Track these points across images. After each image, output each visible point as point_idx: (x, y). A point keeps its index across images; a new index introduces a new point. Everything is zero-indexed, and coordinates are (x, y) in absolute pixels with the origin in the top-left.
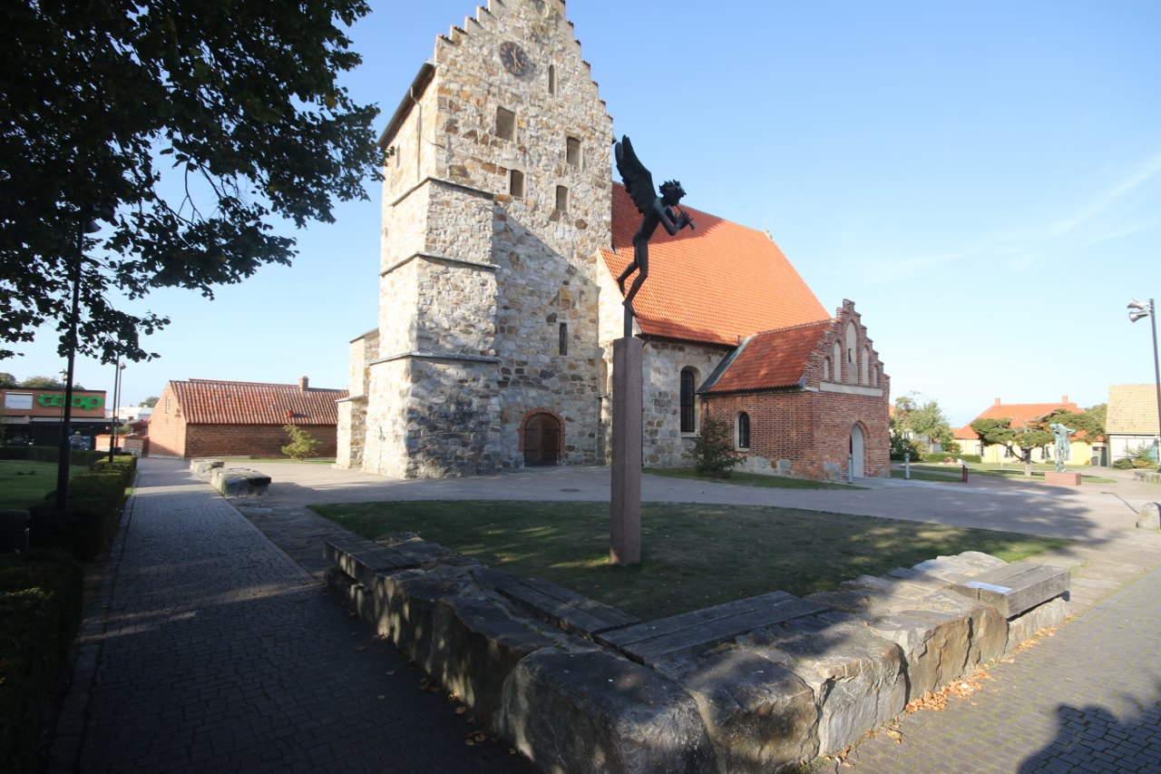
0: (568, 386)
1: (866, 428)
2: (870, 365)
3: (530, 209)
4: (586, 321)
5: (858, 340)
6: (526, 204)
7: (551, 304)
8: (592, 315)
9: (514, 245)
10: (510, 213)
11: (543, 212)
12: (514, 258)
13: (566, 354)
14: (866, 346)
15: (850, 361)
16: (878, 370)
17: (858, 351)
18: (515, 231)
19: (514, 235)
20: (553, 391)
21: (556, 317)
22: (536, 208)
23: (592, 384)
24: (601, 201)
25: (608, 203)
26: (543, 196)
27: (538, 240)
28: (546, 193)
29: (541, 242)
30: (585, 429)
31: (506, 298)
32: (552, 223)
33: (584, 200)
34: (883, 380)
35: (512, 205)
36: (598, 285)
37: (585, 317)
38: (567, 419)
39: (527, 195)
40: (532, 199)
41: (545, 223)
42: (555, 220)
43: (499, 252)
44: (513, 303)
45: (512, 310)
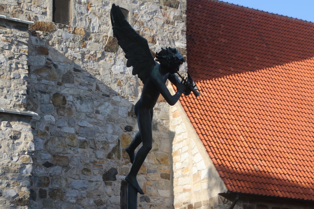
3: (79, 38)
4: (156, 177)
6: (74, 33)
7: (109, 156)
8: (165, 168)
9: (59, 84)
10: (53, 44)
11: (97, 41)
12: (59, 101)
18: (60, 67)
19: (59, 71)
21: (116, 173)
22: (87, 36)
24: (173, 23)
25: (181, 26)
26: (96, 21)
27: (91, 77)
28: (99, 18)
29: (95, 79)
31: (49, 152)
32: (109, 54)
33: (149, 24)
35: (55, 35)
36: (171, 129)
37: (155, 171)
39: (75, 22)
40: (81, 25)
41: (99, 55)
42: (112, 51)
43: (38, 94)
44: (57, 158)
45: (56, 167)
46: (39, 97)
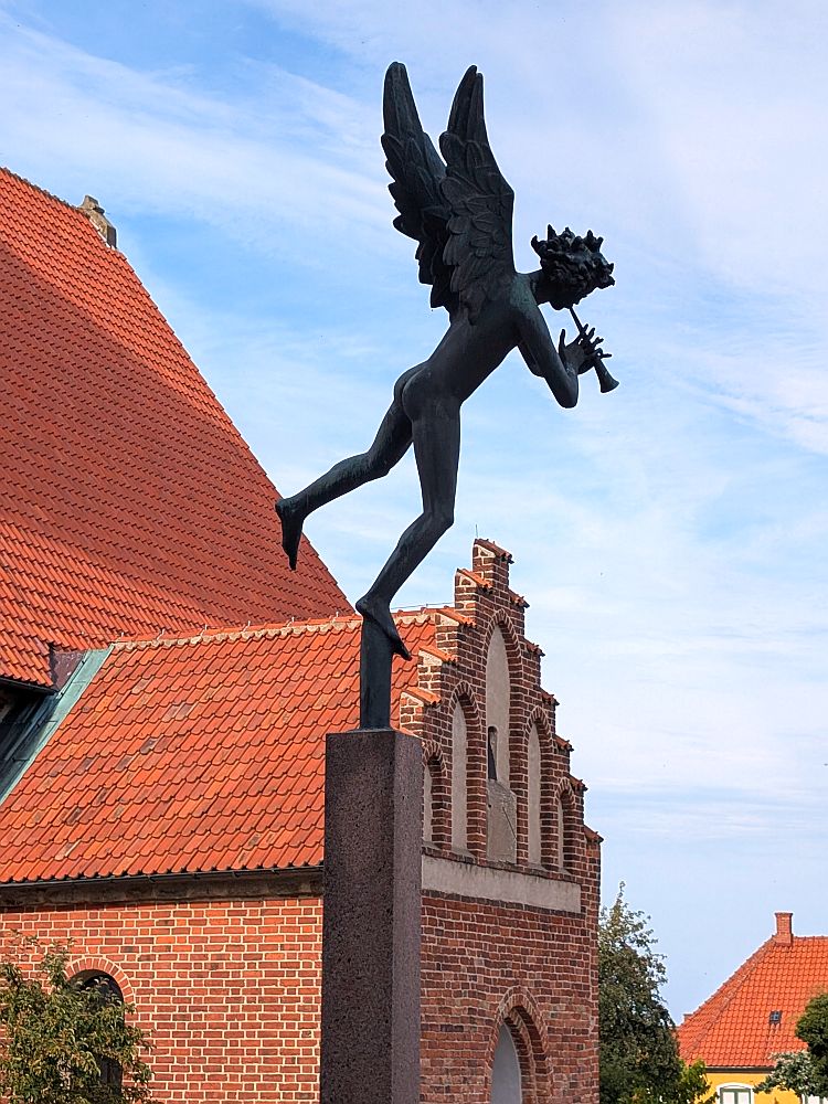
1: (534, 1033)
2: (546, 789)
5: (515, 698)
14: (538, 722)
15: (493, 775)
16: (568, 810)
17: (516, 737)
34: (582, 851)
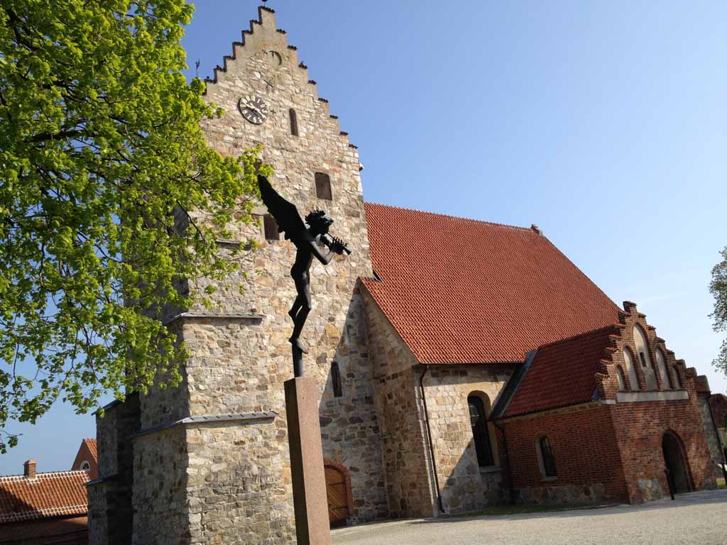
0: (347, 430)
2: (666, 366)
4: (358, 356)
5: (648, 342)
7: (319, 344)
9: (275, 289)
12: (276, 302)
13: (341, 395)
14: (659, 347)
15: (644, 365)
17: (651, 353)
18: (274, 275)
20: (332, 439)
21: (326, 357)
23: (374, 425)
30: (372, 479)
31: (273, 345)
35: (267, 249)
37: (356, 352)
38: (351, 468)
43: (260, 299)
44: (280, 349)
45: (280, 357)
46: (261, 301)
